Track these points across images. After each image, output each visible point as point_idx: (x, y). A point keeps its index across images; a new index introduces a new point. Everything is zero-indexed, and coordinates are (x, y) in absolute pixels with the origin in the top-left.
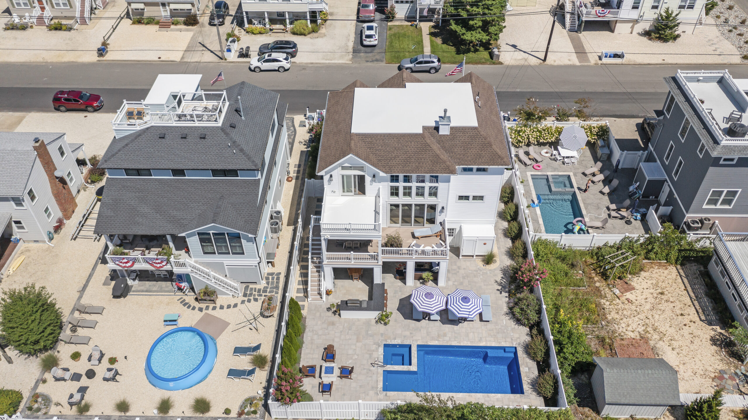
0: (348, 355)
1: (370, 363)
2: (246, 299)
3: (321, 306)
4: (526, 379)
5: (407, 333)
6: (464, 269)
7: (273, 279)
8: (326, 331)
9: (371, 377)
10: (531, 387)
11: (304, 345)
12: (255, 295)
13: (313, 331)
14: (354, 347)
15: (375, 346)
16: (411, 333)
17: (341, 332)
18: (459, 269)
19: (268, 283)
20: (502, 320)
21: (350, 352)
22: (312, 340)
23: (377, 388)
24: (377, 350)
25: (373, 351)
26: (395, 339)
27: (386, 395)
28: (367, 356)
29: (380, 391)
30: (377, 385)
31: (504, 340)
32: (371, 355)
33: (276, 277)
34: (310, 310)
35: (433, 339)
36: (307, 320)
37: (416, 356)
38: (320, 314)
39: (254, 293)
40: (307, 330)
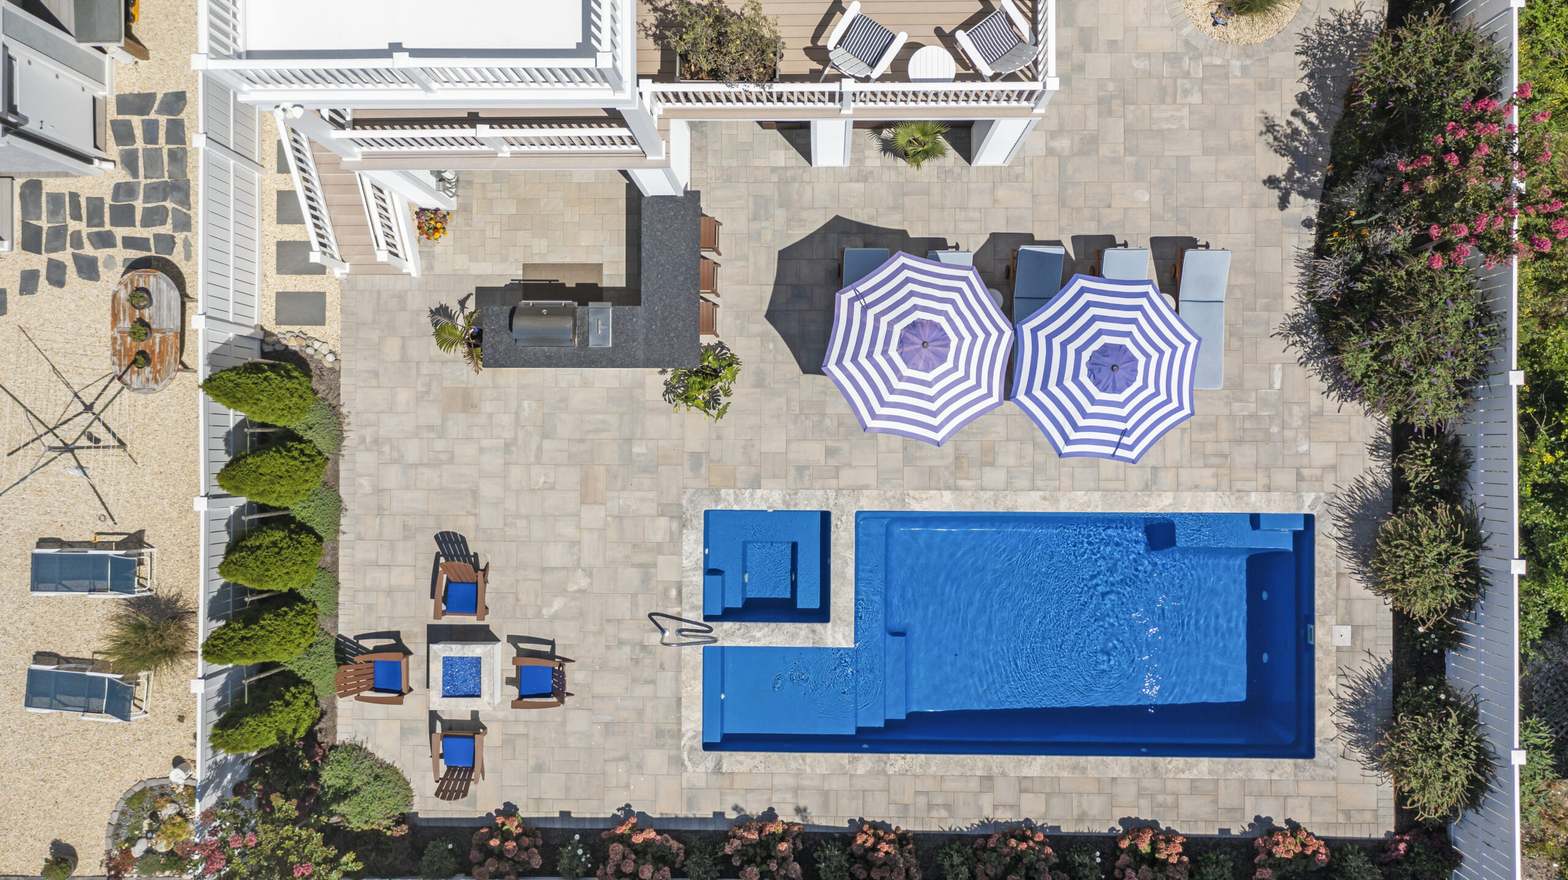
0: (544, 570)
1: (643, 613)
2: (39, 262)
3: (401, 297)
4: (1332, 682)
5: (813, 451)
6: (1113, 45)
7: (151, 130)
8: (439, 445)
9: (653, 682)
10: (1348, 721)
11: (345, 522)
12: (77, 242)
13: (376, 441)
14: (568, 530)
15: (663, 522)
16: (830, 452)
17: (507, 447)
18: (1087, 49)
19: (129, 162)
20: (1269, 368)
21: (556, 555)
22: (378, 491)
23: (679, 734)
24: (675, 541)
25: (659, 549)
26: (755, 483)
27: (718, 769)
28: (631, 576)
29: (692, 749)
30: (679, 723)
32: (647, 570)
33: (163, 120)
34: (352, 325)
36: (345, 382)
37: (850, 571)
38: (403, 348)
39: (73, 225)
40: (351, 438)
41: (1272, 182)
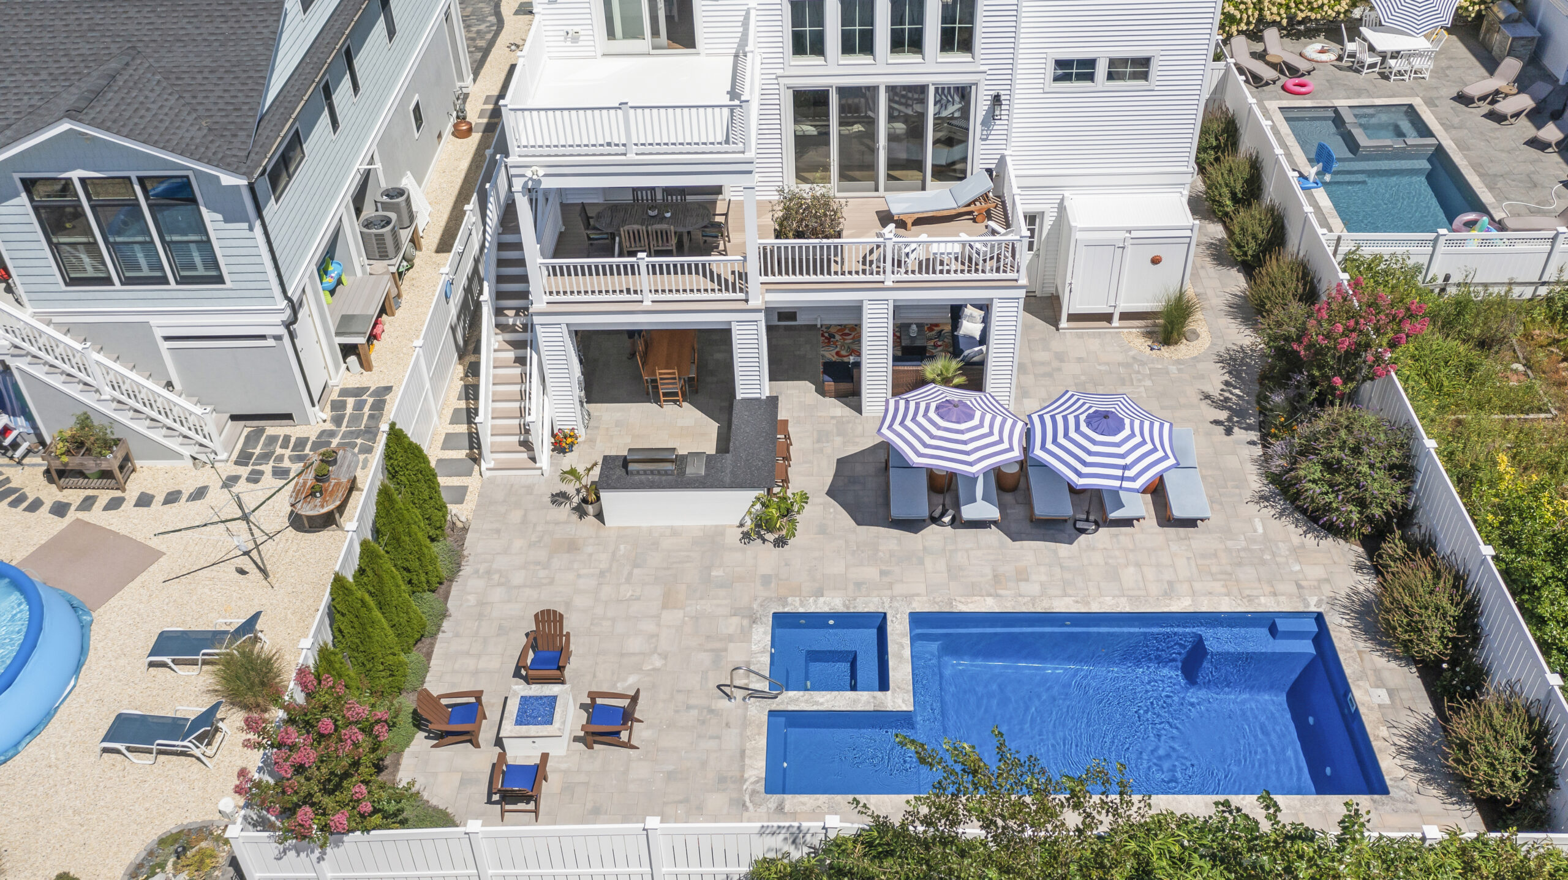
0: (622, 655)
1: (712, 684)
2: (244, 471)
3: (529, 489)
4: (1384, 732)
5: (871, 573)
6: (1080, 360)
7: (359, 406)
8: (542, 574)
9: (718, 737)
10: (1412, 763)
11: (446, 625)
12: (280, 458)
13: (488, 572)
14: (649, 627)
15: (735, 620)
16: (883, 573)
17: (602, 574)
18: (1062, 361)
19: (338, 421)
20: (1250, 520)
21: (635, 644)
22: (481, 604)
23: (742, 780)
24: (745, 635)
25: (730, 638)
26: (819, 593)
27: (780, 808)
28: (705, 658)
29: (754, 792)
30: (742, 769)
31: (1267, 589)
32: (718, 654)
33: (370, 400)
34: (486, 502)
35: (974, 590)
36: (470, 537)
37: (907, 652)
38: (525, 515)
39: (279, 451)
40: (466, 570)
41: (1217, 422)
